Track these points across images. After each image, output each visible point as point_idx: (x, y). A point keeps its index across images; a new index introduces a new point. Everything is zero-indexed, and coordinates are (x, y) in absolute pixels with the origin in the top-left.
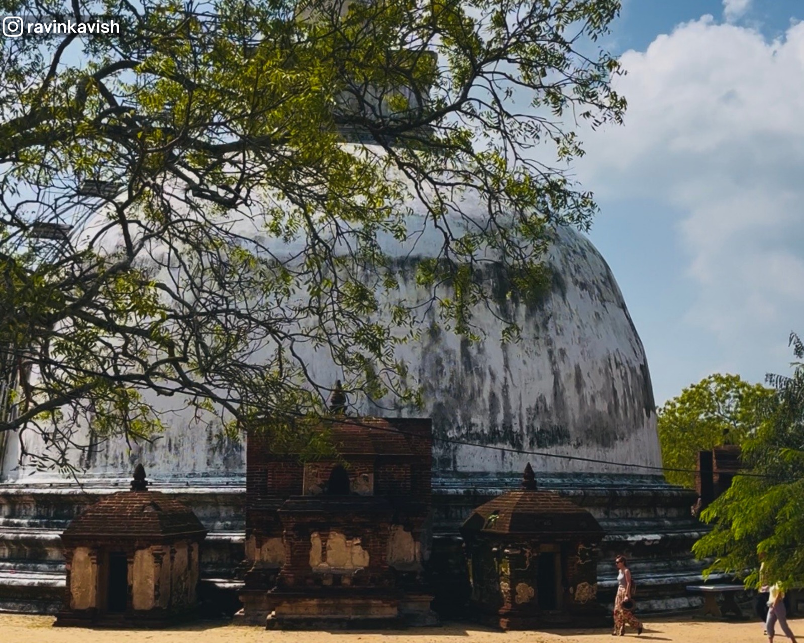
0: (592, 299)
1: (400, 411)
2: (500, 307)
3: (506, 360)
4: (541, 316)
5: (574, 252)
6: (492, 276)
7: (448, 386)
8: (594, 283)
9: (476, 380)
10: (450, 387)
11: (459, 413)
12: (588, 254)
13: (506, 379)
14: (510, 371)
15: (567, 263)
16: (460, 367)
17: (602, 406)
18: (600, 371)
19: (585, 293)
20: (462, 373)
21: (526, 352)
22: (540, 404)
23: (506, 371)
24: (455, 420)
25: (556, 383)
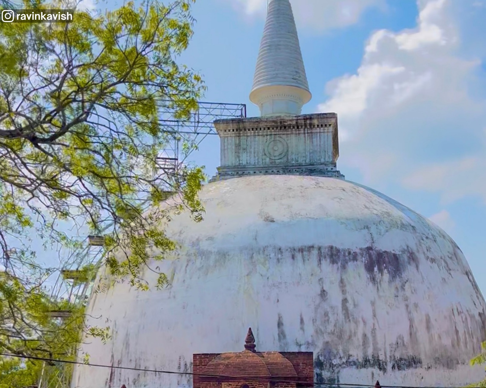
0: (440, 269)
1: (300, 347)
2: (370, 276)
3: (374, 311)
4: (400, 281)
5: (427, 238)
6: (364, 256)
7: (333, 330)
8: (441, 258)
9: (353, 325)
10: (334, 331)
11: (340, 348)
12: (439, 239)
13: (374, 324)
14: (377, 319)
15: (420, 245)
16: (341, 317)
17: (447, 341)
18: (445, 317)
19: (435, 265)
20: (342, 322)
21: (389, 306)
22: (399, 341)
23: (373, 319)
24: (338, 352)
25: (411, 326)
